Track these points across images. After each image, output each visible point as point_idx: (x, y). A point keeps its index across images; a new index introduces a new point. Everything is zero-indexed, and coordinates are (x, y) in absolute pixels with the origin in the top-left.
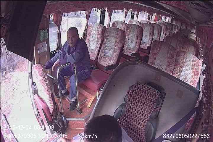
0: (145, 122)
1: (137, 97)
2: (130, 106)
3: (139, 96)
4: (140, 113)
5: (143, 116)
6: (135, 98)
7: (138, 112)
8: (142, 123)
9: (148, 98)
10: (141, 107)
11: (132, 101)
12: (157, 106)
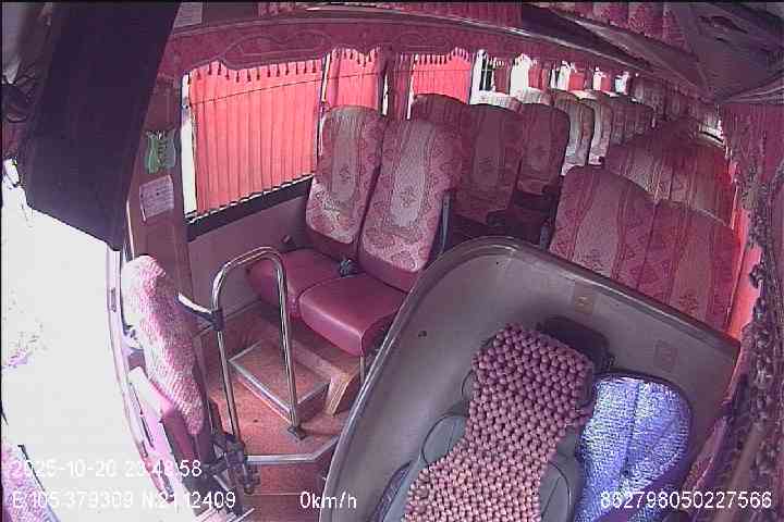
0: (539, 468)
1: (509, 379)
2: (485, 413)
3: (517, 376)
4: (521, 437)
5: (533, 447)
6: (502, 381)
7: (512, 432)
8: (529, 471)
9: (548, 383)
10: (523, 415)
11: (490, 395)
12: (583, 412)
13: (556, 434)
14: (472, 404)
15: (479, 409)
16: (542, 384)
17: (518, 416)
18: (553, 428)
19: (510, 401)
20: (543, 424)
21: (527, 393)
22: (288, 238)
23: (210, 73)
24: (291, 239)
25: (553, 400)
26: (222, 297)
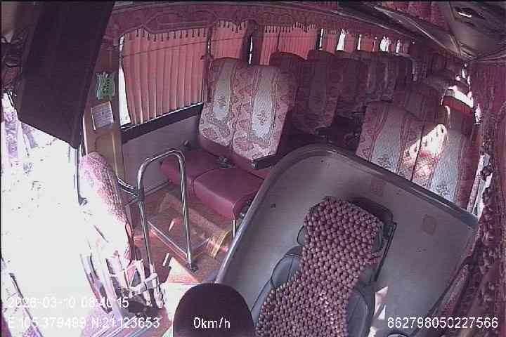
3: (333, 230)
5: (343, 277)
8: (340, 293)
9: (353, 235)
10: (337, 256)
12: (376, 255)
13: (357, 270)
14: (304, 249)
15: (308, 252)
16: (349, 236)
17: (333, 257)
18: (356, 265)
19: (329, 247)
20: (350, 263)
21: (340, 242)
22: (186, 143)
23: (137, 36)
24: (188, 143)
25: (356, 246)
26: (144, 180)
